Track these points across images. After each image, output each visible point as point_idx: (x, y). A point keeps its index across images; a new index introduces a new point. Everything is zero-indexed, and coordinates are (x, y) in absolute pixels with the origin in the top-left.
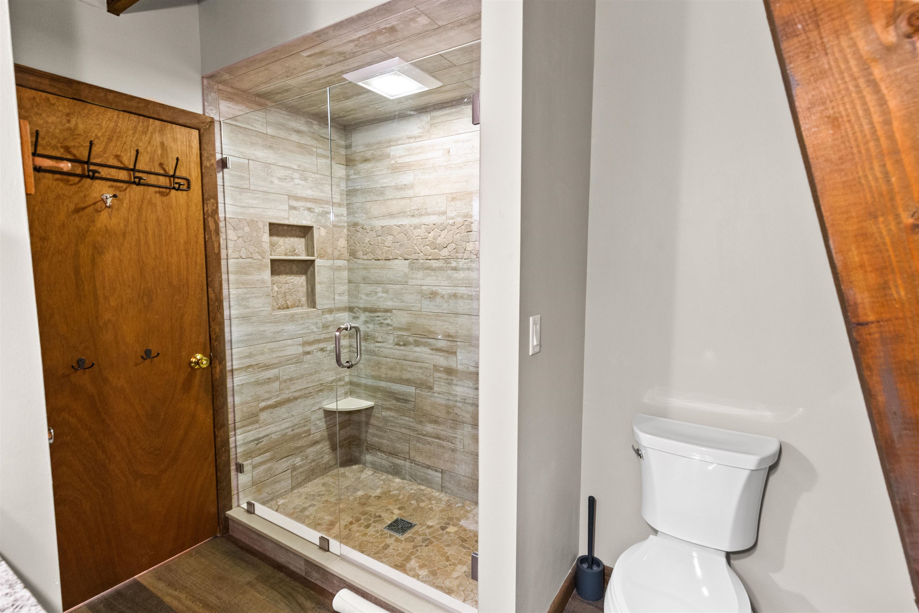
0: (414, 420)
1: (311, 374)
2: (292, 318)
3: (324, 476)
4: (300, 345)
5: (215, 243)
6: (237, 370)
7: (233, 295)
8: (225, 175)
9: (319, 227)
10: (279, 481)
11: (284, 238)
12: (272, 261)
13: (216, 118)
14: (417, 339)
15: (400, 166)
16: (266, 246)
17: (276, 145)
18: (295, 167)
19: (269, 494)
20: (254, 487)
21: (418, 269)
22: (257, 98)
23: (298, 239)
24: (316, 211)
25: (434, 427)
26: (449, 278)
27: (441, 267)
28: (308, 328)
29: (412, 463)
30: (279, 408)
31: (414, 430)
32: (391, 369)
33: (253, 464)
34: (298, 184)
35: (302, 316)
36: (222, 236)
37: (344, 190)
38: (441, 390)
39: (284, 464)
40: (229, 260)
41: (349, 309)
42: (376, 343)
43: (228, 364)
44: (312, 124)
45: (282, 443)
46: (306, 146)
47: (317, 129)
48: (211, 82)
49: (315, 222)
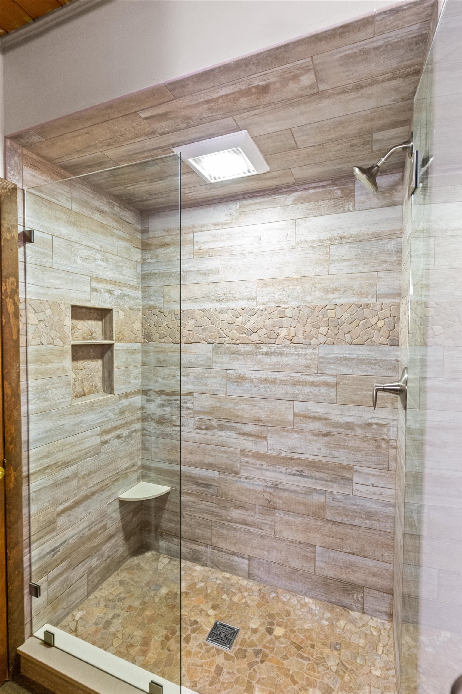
0: (217, 506)
1: (108, 465)
2: (92, 407)
3: (119, 571)
4: (98, 435)
5: (13, 329)
6: (33, 474)
7: (32, 387)
8: (27, 251)
9: (117, 309)
10: (75, 591)
11: (83, 321)
12: (73, 346)
13: (20, 186)
14: (222, 423)
15: (204, 252)
16: (68, 330)
17: (80, 222)
18: (98, 247)
19: (65, 609)
20: (50, 606)
21: (224, 353)
22: (62, 171)
23: (96, 322)
24: (116, 293)
25: (240, 512)
26: (259, 362)
27: (250, 352)
28: (106, 416)
29: (214, 549)
30: (76, 509)
31: (217, 516)
32: (191, 453)
33: (49, 579)
34: (100, 265)
35: (101, 404)
36: (22, 319)
37: (139, 274)
38: (249, 475)
39: (81, 570)
40: (28, 347)
41: (143, 392)
42: (174, 427)
43: (25, 469)
44: (113, 205)
45: (80, 547)
46: (108, 227)
47: (118, 211)
48: (15, 144)
49: (115, 305)
